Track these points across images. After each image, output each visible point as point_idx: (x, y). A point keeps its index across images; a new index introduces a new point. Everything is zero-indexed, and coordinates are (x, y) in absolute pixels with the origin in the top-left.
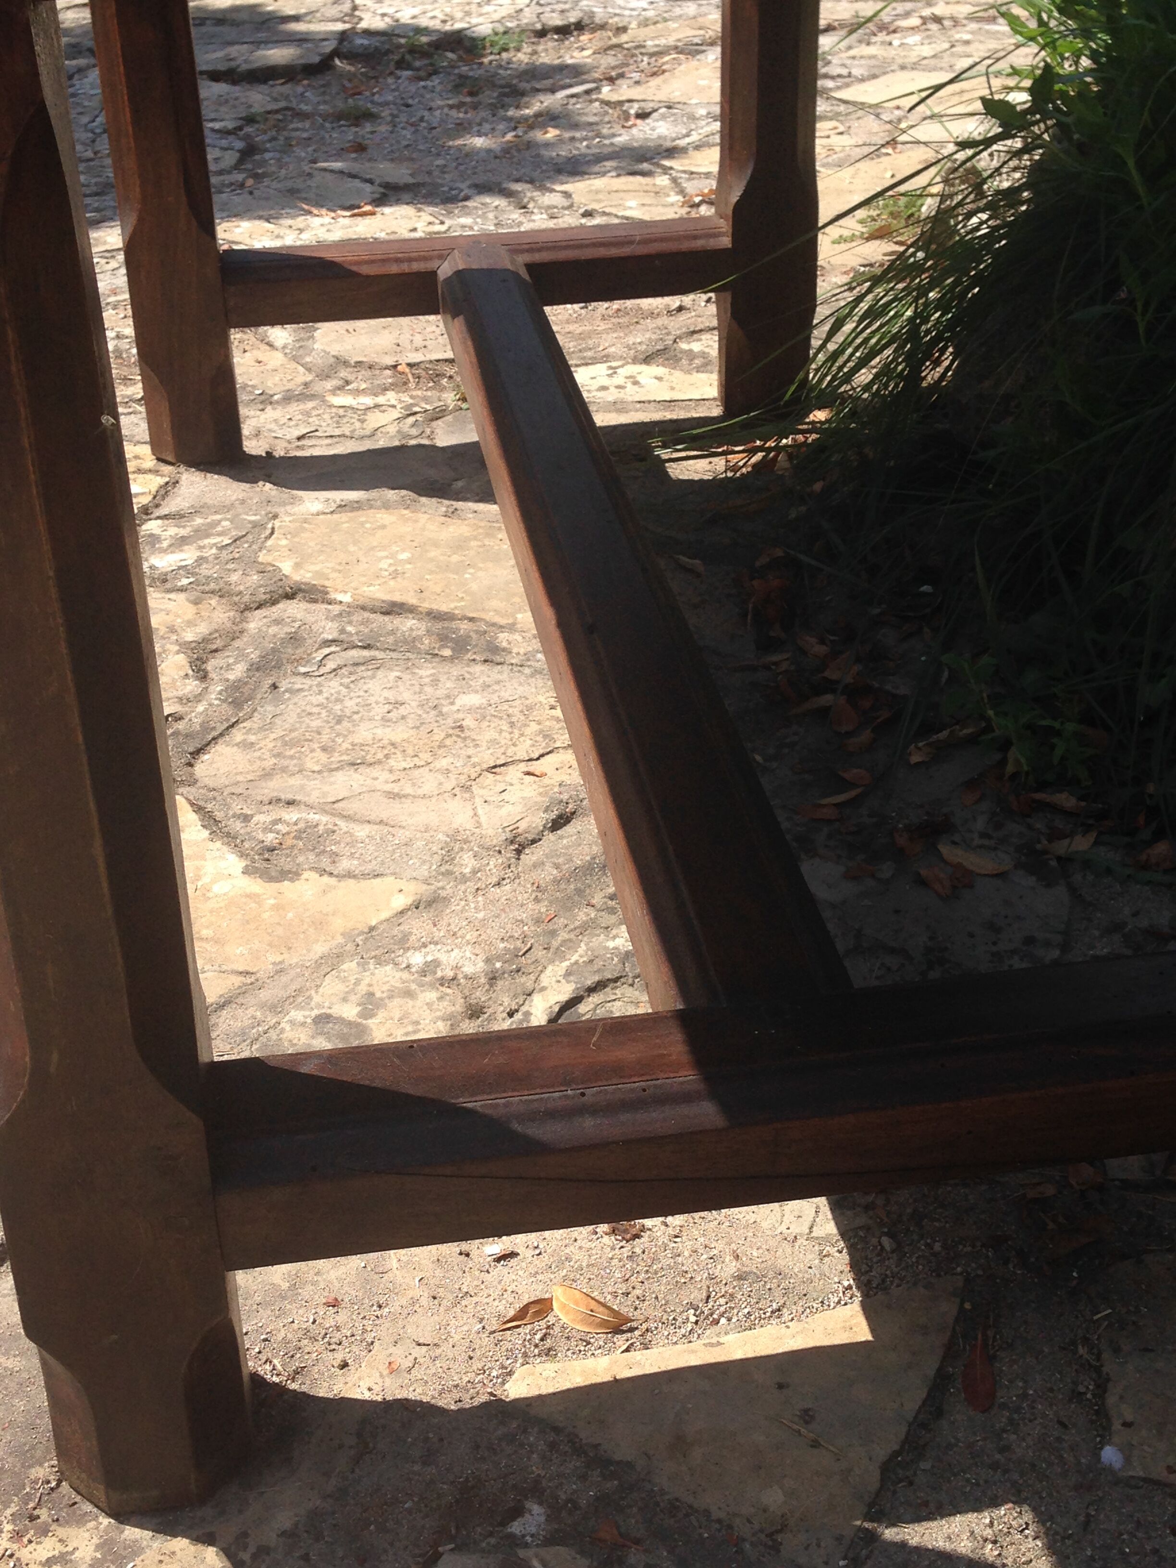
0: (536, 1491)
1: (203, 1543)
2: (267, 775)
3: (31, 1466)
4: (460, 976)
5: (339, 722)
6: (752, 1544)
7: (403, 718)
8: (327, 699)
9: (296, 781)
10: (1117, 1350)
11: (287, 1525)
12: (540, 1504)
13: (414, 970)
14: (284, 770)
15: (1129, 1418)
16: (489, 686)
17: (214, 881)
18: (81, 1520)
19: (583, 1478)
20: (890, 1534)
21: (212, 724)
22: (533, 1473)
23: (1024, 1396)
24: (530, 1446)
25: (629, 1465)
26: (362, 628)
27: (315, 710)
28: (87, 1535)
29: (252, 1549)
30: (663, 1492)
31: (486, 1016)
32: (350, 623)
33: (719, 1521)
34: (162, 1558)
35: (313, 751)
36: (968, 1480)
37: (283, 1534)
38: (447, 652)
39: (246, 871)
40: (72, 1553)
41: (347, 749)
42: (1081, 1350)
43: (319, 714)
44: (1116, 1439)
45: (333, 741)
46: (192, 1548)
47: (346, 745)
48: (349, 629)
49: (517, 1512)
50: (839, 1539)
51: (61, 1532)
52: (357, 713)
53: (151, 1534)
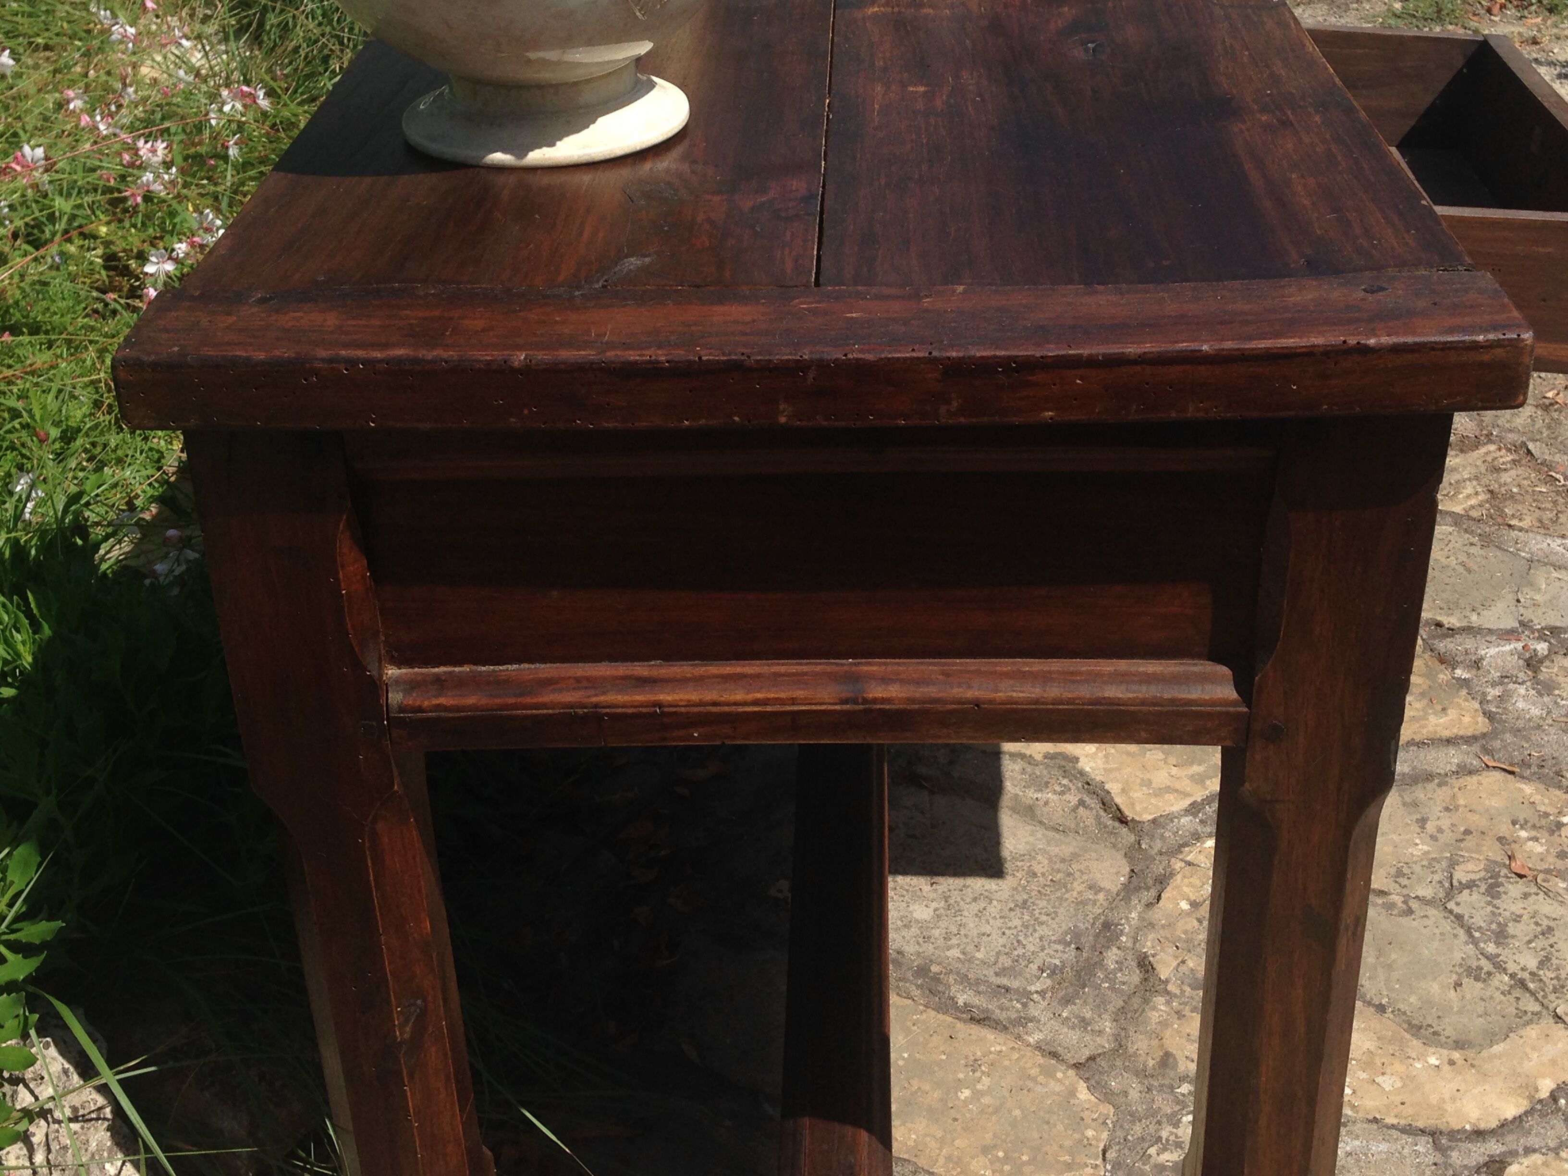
2: (1075, 856)
5: (1025, 902)
7: (975, 900)
8: (1035, 930)
9: (1054, 850)
14: (1063, 860)
16: (905, 926)
17: (1095, 754)
21: (1123, 903)
26: (1008, 1004)
27: (1044, 918)
32: (1018, 1011)
35: (1043, 874)
38: (935, 969)
39: (1077, 759)
41: (1018, 871)
43: (1040, 913)
45: (1028, 882)
47: (1019, 875)
48: (1019, 1006)
52: (1011, 909)
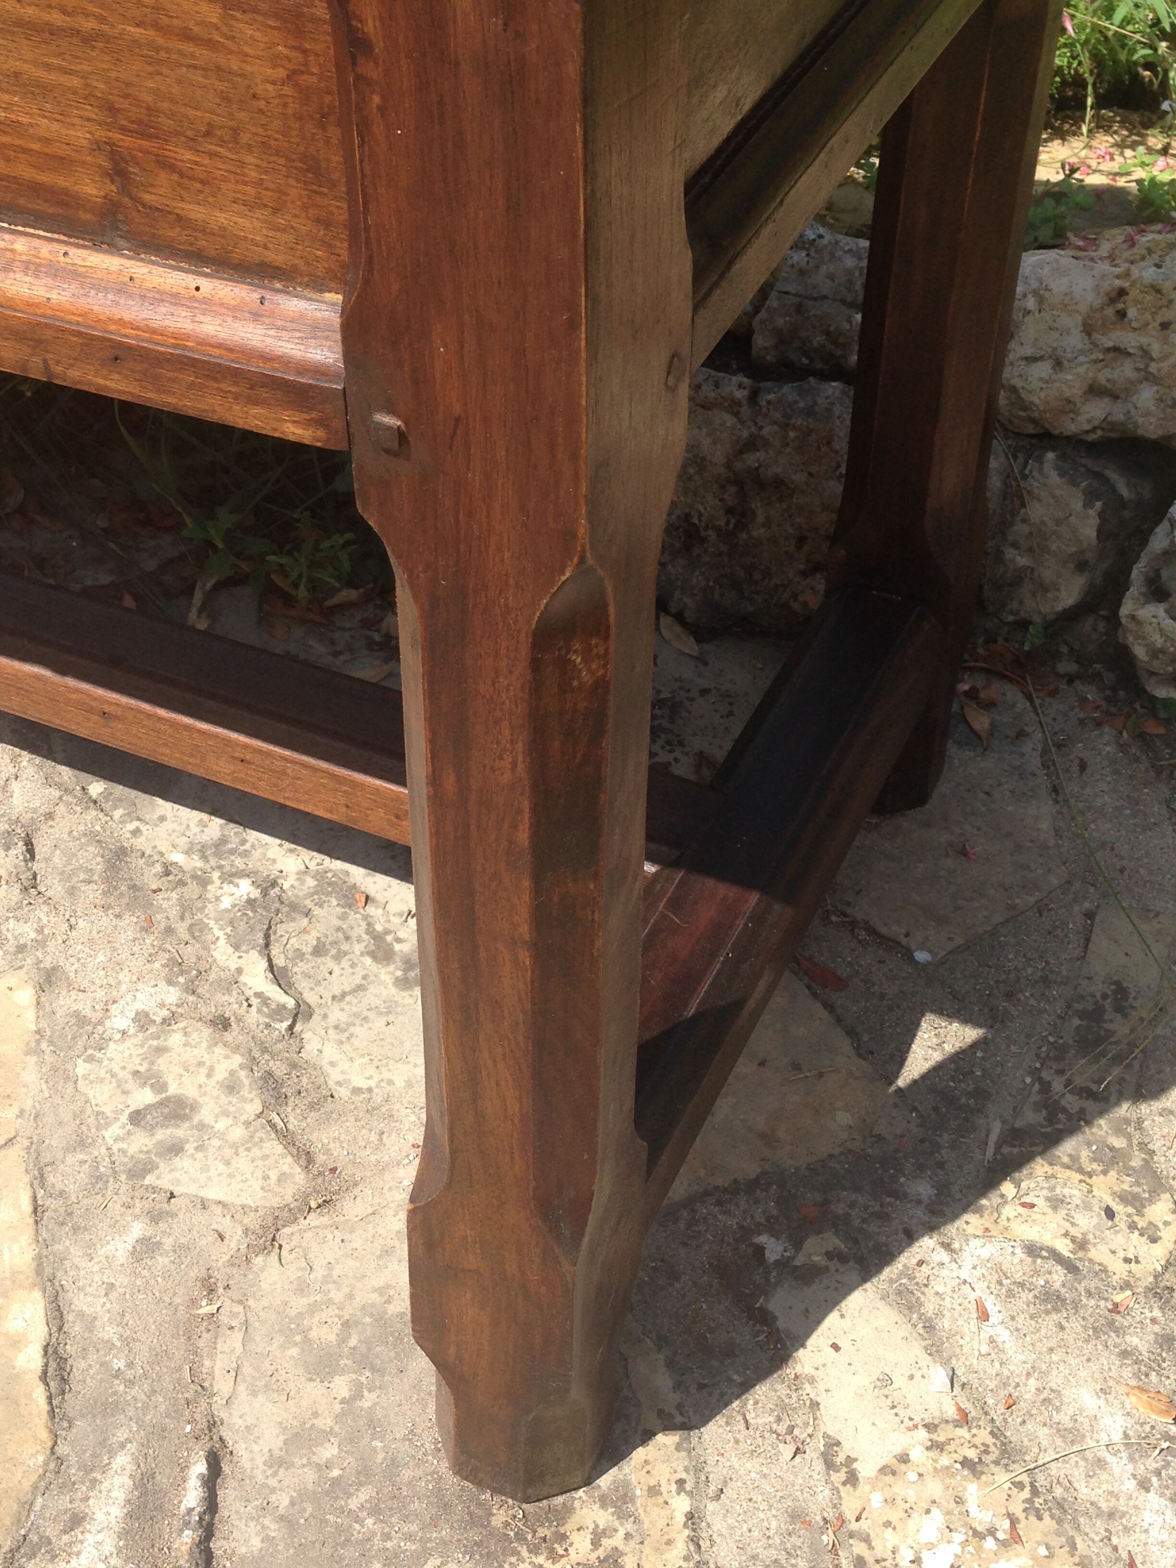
0: (746, 1233)
1: (650, 1438)
3: (489, 1522)
4: (174, 1009)
6: (871, 1148)
10: (849, 904)
11: (670, 1383)
12: (759, 1234)
13: (132, 1031)
15: (904, 931)
18: (568, 1510)
19: (757, 1201)
20: (901, 1082)
22: (732, 1225)
23: (850, 964)
24: (709, 1214)
25: (764, 1173)
28: (585, 1510)
29: (676, 1414)
30: (797, 1169)
31: (232, 1018)
33: (842, 1153)
34: (645, 1470)
36: (889, 1027)
37: (675, 1389)
40: (597, 1526)
42: (834, 918)
44: (913, 947)
46: (649, 1448)
49: (760, 1250)
50: (896, 1106)
51: (570, 1526)
53: (616, 1468)
